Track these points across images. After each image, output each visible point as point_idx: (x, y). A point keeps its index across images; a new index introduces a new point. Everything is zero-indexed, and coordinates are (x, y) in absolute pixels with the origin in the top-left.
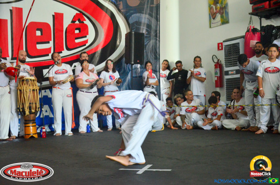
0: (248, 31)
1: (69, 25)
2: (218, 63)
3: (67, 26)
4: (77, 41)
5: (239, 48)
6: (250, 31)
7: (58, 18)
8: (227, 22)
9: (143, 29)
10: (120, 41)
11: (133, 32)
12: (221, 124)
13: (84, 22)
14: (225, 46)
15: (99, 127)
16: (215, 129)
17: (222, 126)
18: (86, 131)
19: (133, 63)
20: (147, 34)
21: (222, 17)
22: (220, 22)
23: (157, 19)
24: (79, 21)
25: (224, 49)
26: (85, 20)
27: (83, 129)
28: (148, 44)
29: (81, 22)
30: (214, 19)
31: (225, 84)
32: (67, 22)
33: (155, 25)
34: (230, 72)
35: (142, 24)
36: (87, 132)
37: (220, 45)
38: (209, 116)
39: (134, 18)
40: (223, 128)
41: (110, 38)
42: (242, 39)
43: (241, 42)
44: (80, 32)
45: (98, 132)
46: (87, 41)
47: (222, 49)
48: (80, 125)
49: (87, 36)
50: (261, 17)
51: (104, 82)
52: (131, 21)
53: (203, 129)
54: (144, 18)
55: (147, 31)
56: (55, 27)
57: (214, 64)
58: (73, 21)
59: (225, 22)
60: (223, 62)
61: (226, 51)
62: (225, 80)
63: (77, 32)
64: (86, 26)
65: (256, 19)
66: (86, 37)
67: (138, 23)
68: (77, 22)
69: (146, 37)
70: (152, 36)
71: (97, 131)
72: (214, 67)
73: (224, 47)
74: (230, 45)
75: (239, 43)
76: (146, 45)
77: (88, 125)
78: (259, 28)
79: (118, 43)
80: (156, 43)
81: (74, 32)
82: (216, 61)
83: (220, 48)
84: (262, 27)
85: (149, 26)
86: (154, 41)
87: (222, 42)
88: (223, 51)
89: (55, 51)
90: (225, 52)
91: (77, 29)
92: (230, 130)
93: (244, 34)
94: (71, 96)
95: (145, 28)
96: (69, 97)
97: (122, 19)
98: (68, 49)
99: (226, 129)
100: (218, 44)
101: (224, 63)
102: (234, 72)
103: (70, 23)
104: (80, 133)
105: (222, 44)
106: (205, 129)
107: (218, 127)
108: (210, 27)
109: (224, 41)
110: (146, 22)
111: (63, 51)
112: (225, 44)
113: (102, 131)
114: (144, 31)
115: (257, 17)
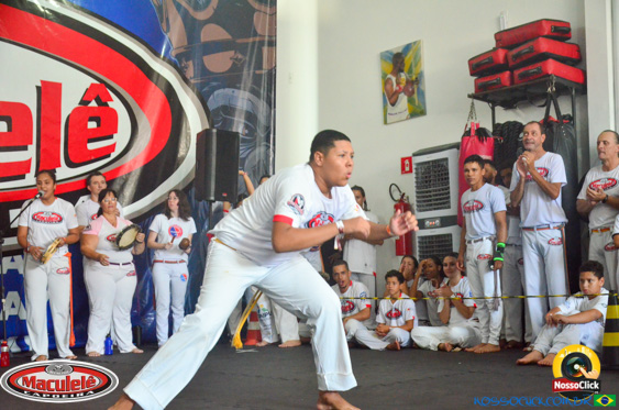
0: (467, 133)
1: (76, 110)
2: (401, 201)
3: (70, 112)
4: (92, 146)
5: (447, 169)
6: (473, 133)
7: (49, 93)
8: (423, 113)
9: (239, 122)
10: (188, 148)
11: (214, 131)
12: (408, 338)
13: (109, 103)
14: (418, 164)
15: (134, 342)
16: (393, 348)
17: (411, 341)
18: (103, 353)
19: (212, 198)
20: (246, 135)
21: (411, 101)
22: (407, 113)
23: (271, 103)
24: (98, 100)
25: (414, 171)
26: (111, 100)
27: (96, 346)
28: (250, 157)
29: (103, 103)
30: (393, 105)
31: (418, 249)
32: (69, 103)
33: (265, 114)
34: (427, 223)
35: (237, 113)
36: (106, 354)
37: (407, 162)
38: (380, 319)
39: (218, 98)
40: (412, 345)
41: (164, 141)
42: (455, 150)
43: (452, 157)
44: (98, 125)
45: (132, 353)
46: (112, 148)
47: (411, 171)
48: (90, 337)
49: (115, 135)
50: (494, 104)
51: (156, 240)
52: (212, 105)
53: (368, 348)
54: (242, 99)
55: (246, 127)
56: (43, 114)
57: (394, 203)
58: (84, 102)
59: (417, 111)
60: (413, 200)
61: (420, 175)
62: (417, 240)
63: (92, 125)
64: (114, 114)
65: (483, 107)
66: (111, 137)
67: (228, 110)
68: (93, 104)
69: (244, 141)
70: (258, 139)
71: (129, 350)
72: (393, 209)
73: (414, 167)
74: (428, 162)
75: (446, 159)
76: (244, 159)
77: (108, 337)
78: (490, 128)
79: (181, 153)
80: (267, 156)
81: (86, 125)
82: (397, 196)
83: (407, 169)
84: (496, 126)
85: (251, 117)
86: (263, 149)
87: (410, 155)
88: (413, 175)
89: (41, 168)
90: (417, 178)
91: (91, 119)
92: (427, 350)
93: (459, 140)
94: (67, 273)
95: (243, 120)
96: (62, 273)
97: (192, 100)
98: (71, 164)
99: (419, 348)
100: (403, 160)
101: (415, 203)
102: (438, 221)
103: (77, 105)
104: (87, 356)
105: (410, 159)
106: (372, 347)
107: (401, 343)
108: (385, 122)
109: (415, 155)
110: (245, 108)
111: (57, 169)
112: (417, 160)
113: (141, 351)
114: (239, 127)
115: (486, 104)
